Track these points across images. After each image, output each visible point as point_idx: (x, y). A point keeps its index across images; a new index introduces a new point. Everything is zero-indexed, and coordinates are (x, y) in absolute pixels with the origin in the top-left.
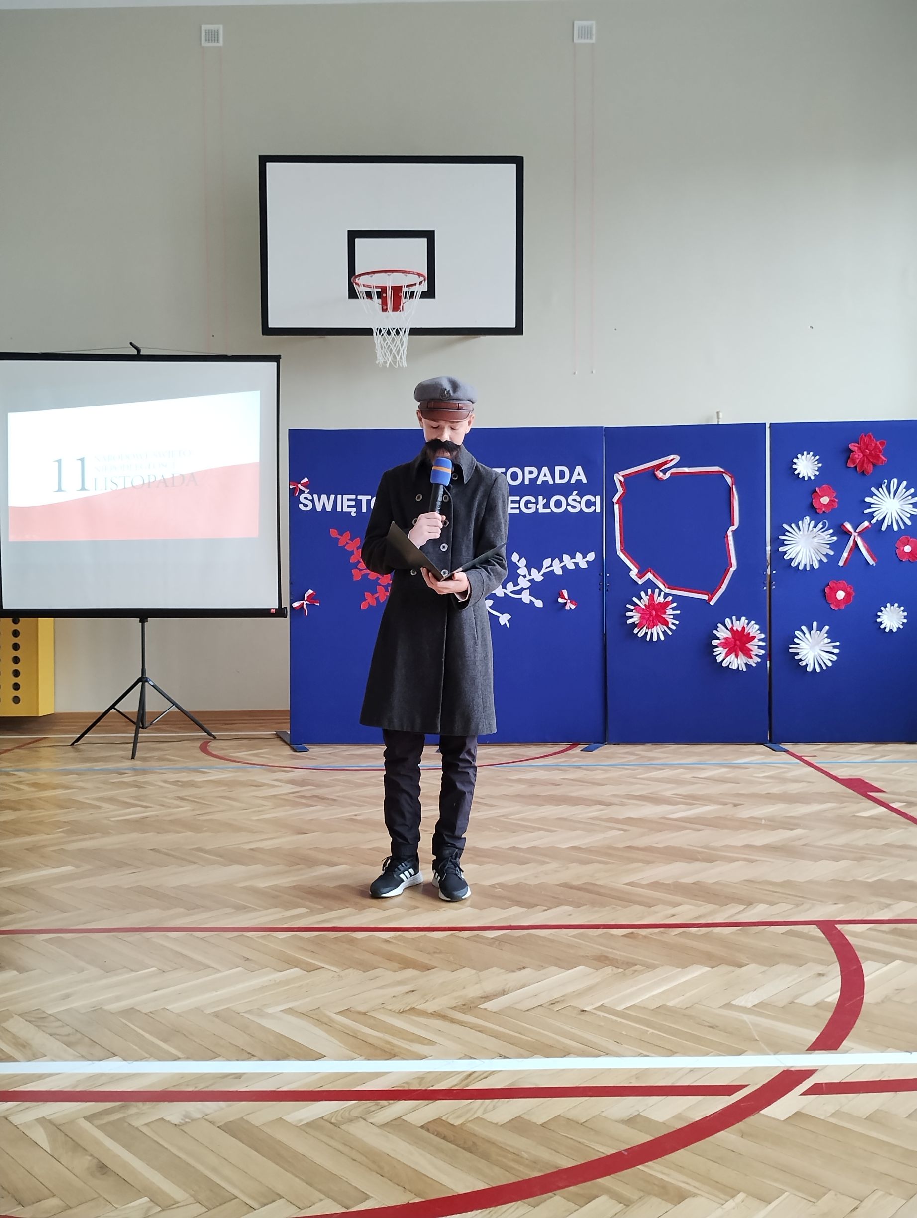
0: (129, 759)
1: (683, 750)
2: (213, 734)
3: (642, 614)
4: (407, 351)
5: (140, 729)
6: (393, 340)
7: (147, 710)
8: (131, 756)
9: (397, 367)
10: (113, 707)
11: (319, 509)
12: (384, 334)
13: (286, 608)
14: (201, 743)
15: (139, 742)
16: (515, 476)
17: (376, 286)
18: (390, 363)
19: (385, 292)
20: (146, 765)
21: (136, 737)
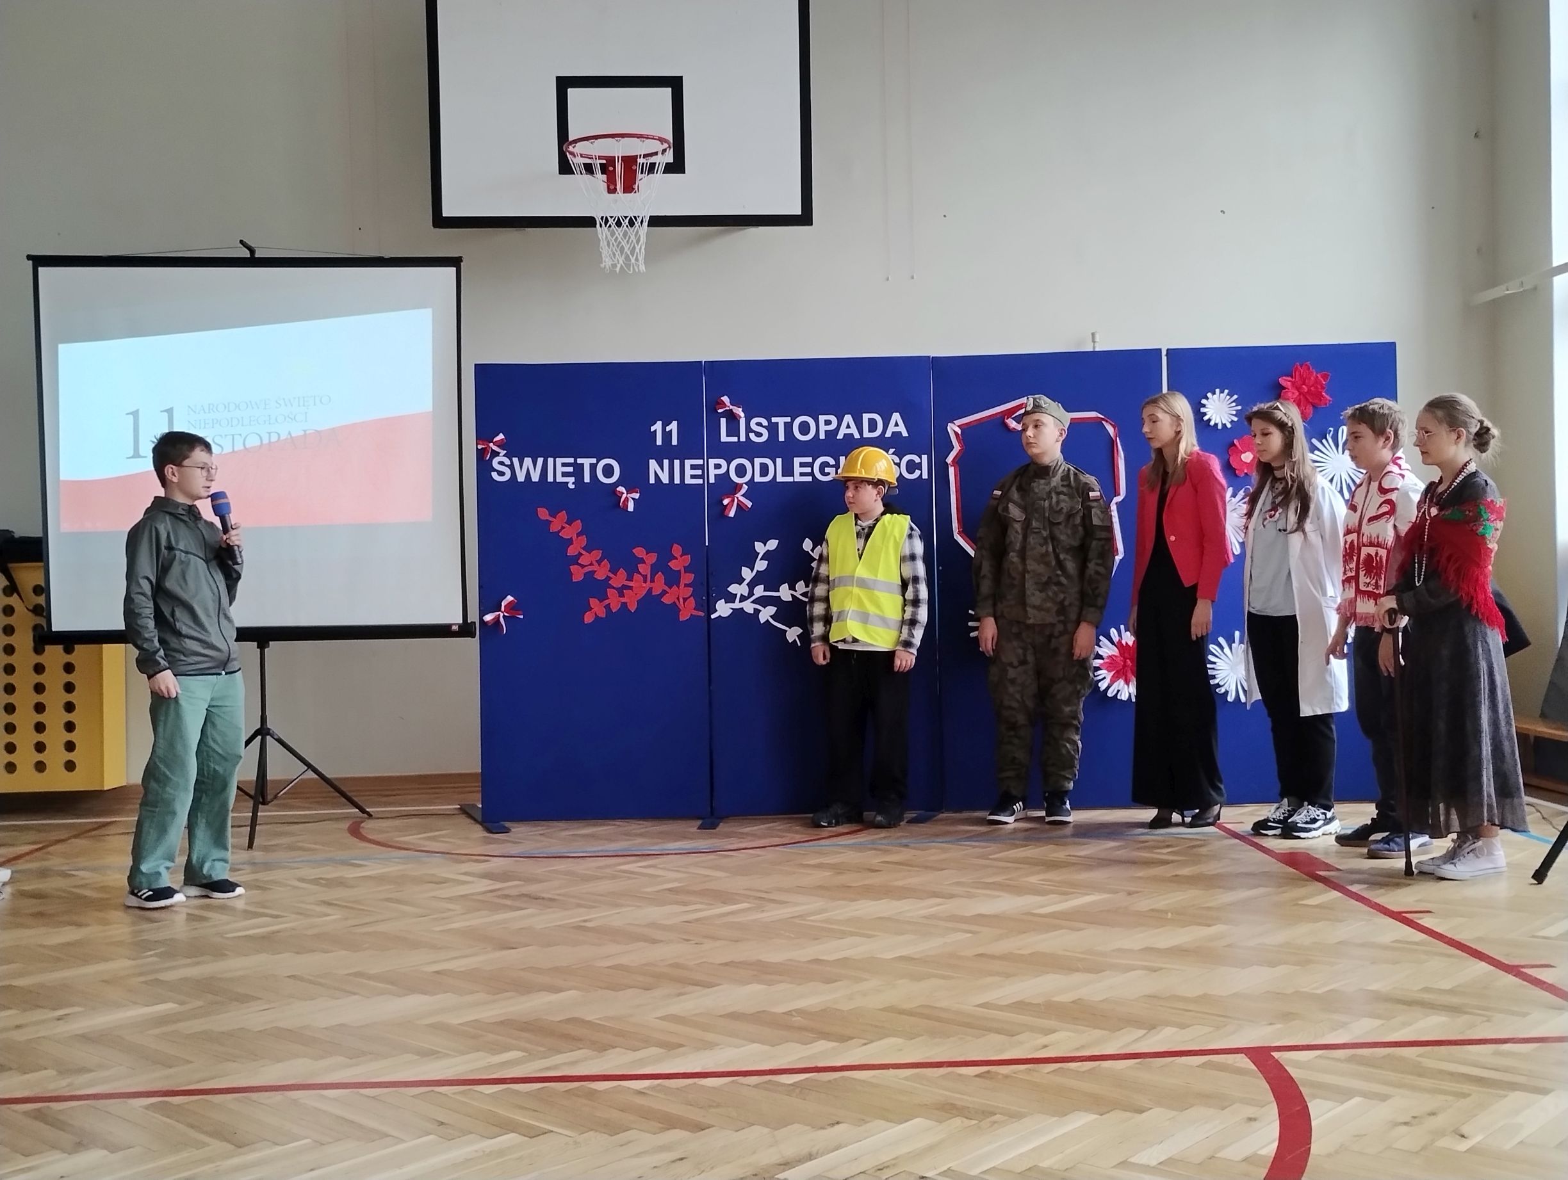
0: (245, 850)
2: (367, 810)
4: (645, 249)
5: (260, 806)
6: (625, 234)
7: (271, 776)
8: (247, 845)
9: (631, 272)
11: (521, 478)
12: (613, 226)
13: (475, 623)
14: (351, 822)
15: (260, 824)
16: (804, 429)
17: (599, 156)
18: (621, 267)
19: (613, 165)
20: (271, 857)
21: (254, 817)
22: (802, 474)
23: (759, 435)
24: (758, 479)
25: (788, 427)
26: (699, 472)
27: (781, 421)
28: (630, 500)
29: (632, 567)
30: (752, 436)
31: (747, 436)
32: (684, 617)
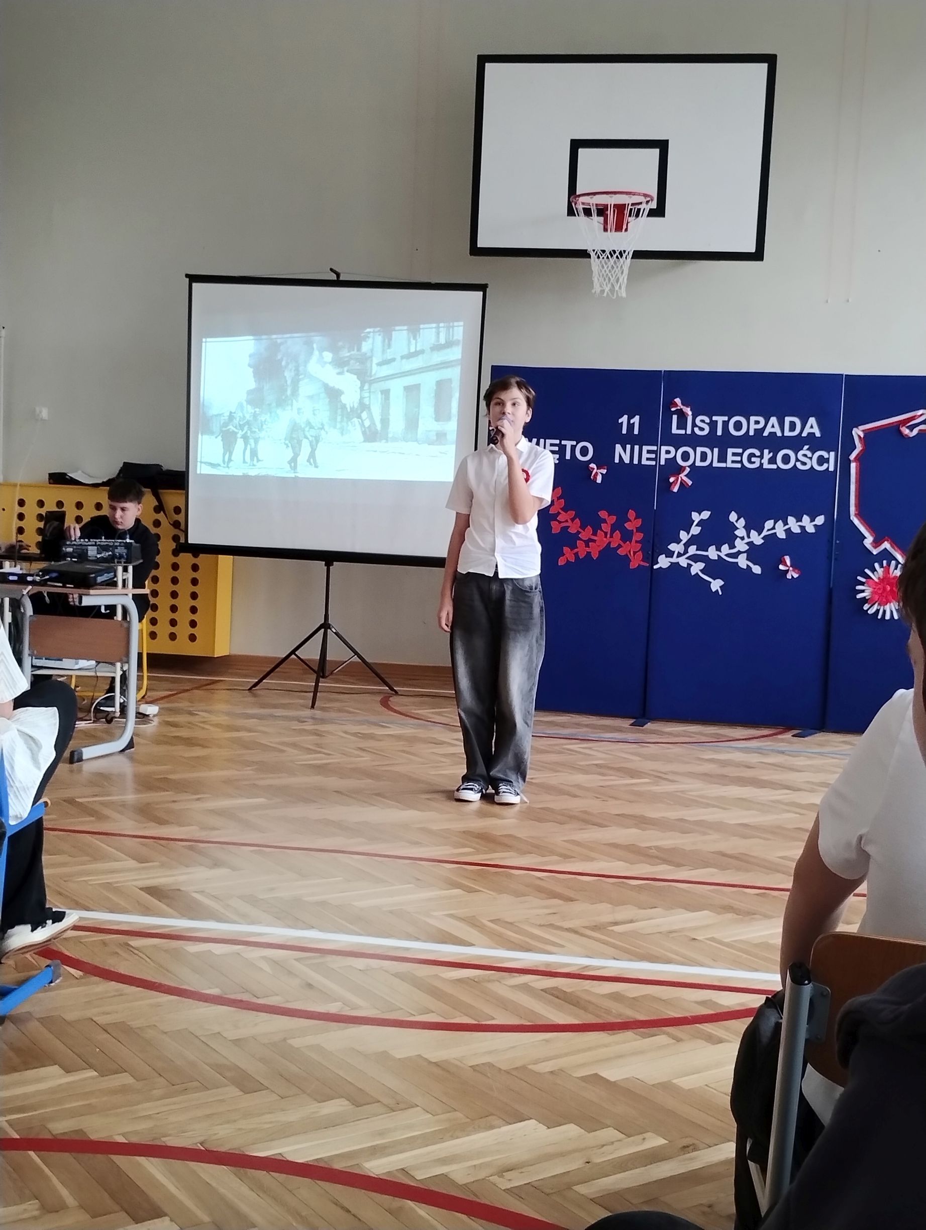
0: (310, 708)
2: (395, 688)
3: (874, 588)
4: (628, 279)
5: (321, 679)
6: (612, 266)
7: (329, 657)
8: (311, 705)
9: (614, 298)
10: (293, 652)
12: (603, 259)
14: (383, 697)
15: (321, 692)
16: (738, 426)
17: (597, 205)
18: (607, 293)
19: (608, 210)
20: (326, 715)
21: (317, 686)
22: (733, 462)
23: (702, 429)
24: (699, 463)
25: (726, 424)
26: (653, 456)
27: (720, 419)
28: (599, 474)
29: (596, 523)
30: (696, 430)
31: (693, 430)
32: (633, 565)
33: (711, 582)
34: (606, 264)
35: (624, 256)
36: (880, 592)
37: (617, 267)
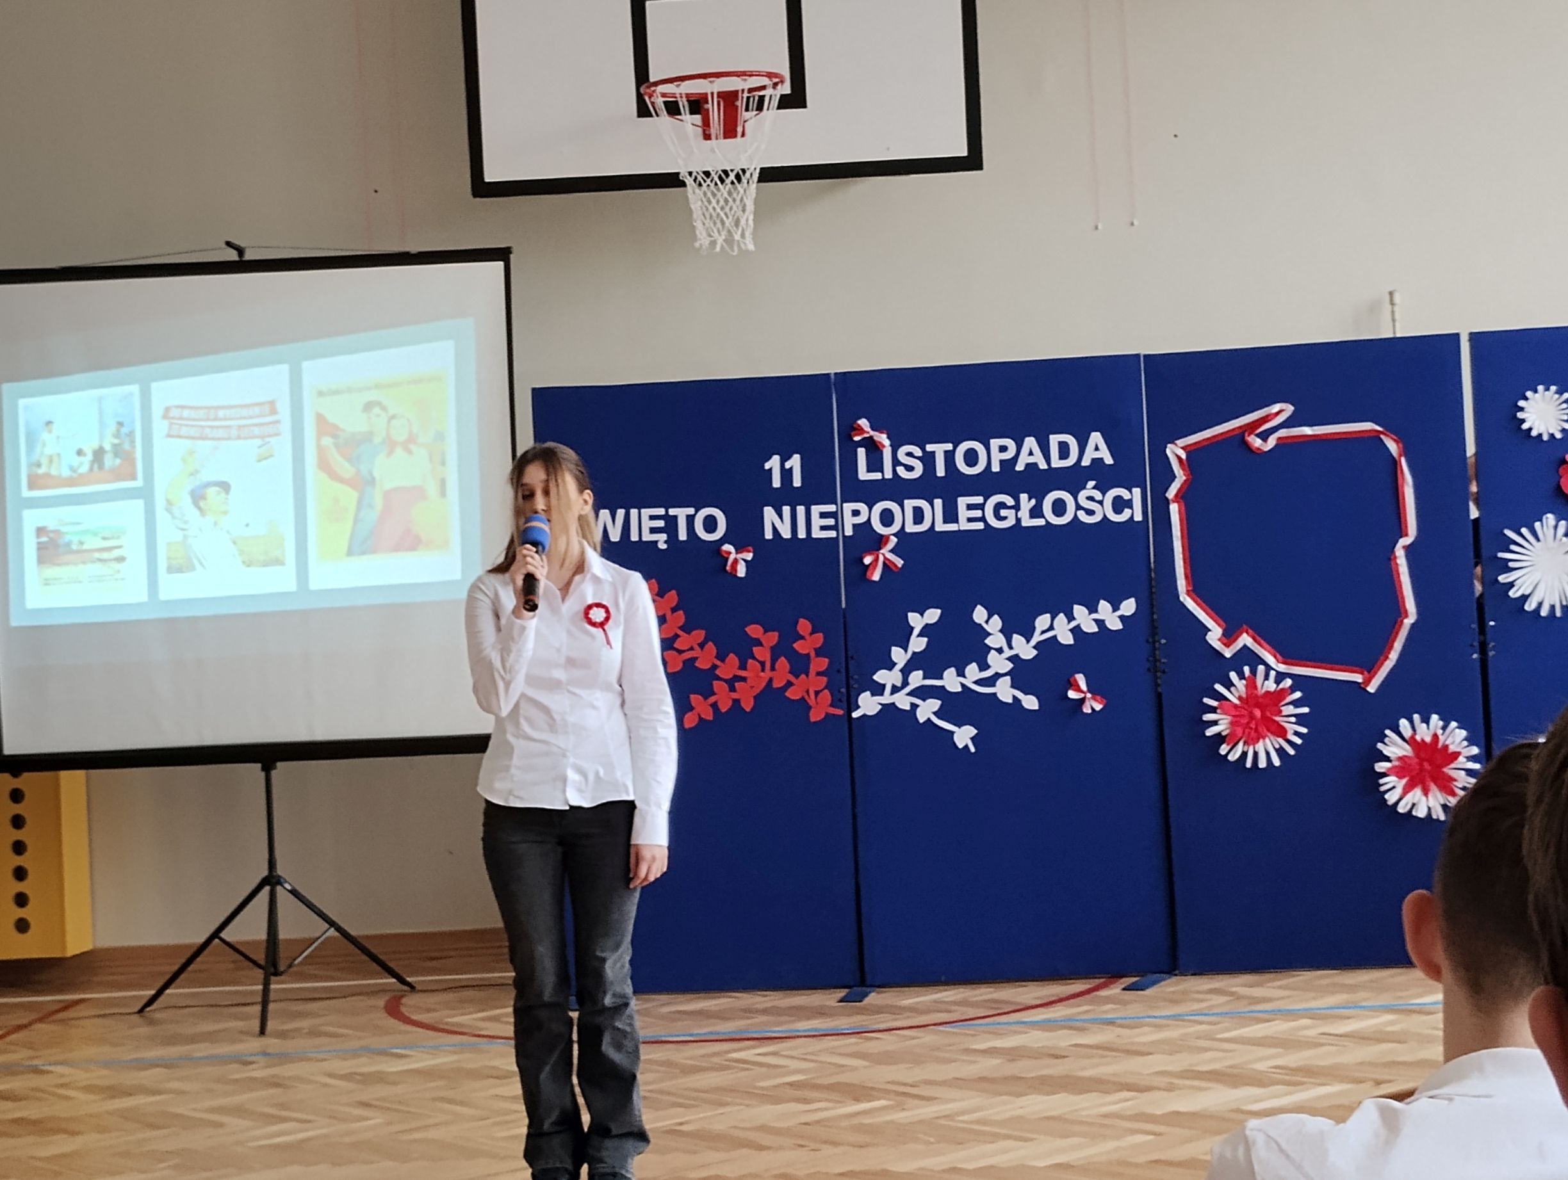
0: (257, 1036)
1: (1325, 982)
2: (408, 979)
3: (1233, 716)
4: (754, 220)
5: (273, 978)
8: (257, 1029)
9: (735, 253)
10: (216, 934)
14: (387, 998)
15: (275, 1001)
16: (971, 458)
17: (687, 95)
18: (722, 246)
19: (707, 102)
20: (289, 1046)
21: (266, 991)
22: (970, 520)
23: (910, 468)
24: (911, 528)
25: (949, 456)
26: (831, 522)
27: (939, 449)
28: (740, 562)
29: (745, 650)
30: (901, 471)
31: (894, 471)
32: (815, 716)
33: (952, 733)
34: (714, 195)
35: (744, 180)
36: (1244, 721)
37: (734, 200)
